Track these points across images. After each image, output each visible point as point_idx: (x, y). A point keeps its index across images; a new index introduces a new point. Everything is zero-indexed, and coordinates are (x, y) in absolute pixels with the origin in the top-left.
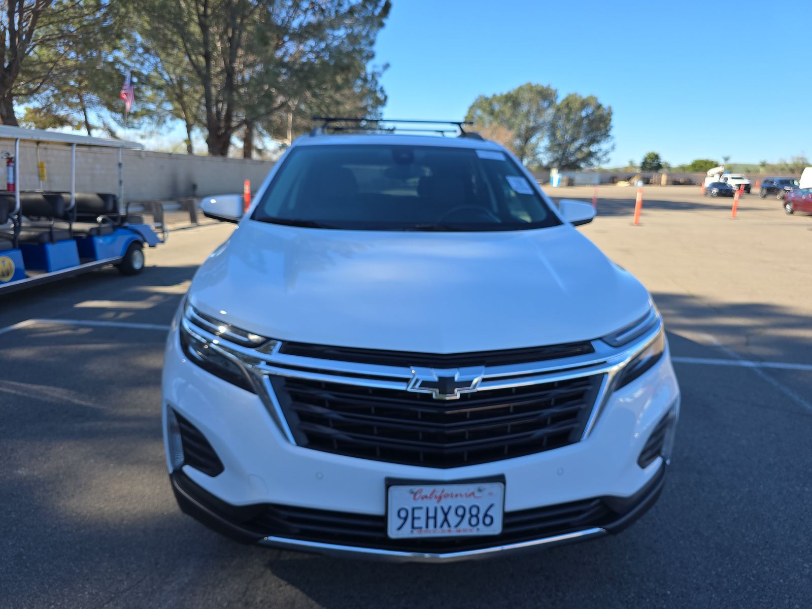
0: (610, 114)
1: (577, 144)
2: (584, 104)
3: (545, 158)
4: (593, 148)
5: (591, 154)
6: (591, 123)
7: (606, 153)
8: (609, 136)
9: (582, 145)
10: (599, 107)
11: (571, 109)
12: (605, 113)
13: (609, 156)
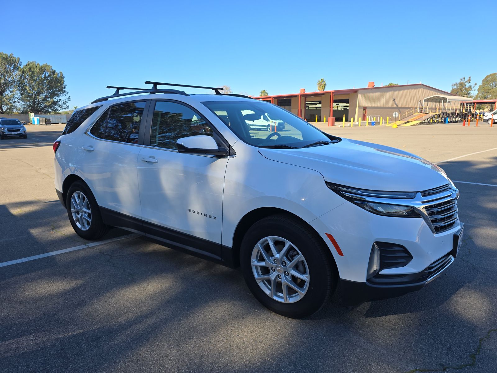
0: (62, 77)
1: (43, 96)
2: (43, 70)
3: (20, 105)
4: (56, 99)
5: (55, 103)
6: (50, 82)
7: (65, 103)
8: (65, 91)
9: (46, 97)
10: (54, 72)
11: (33, 72)
12: (59, 76)
13: (68, 104)
